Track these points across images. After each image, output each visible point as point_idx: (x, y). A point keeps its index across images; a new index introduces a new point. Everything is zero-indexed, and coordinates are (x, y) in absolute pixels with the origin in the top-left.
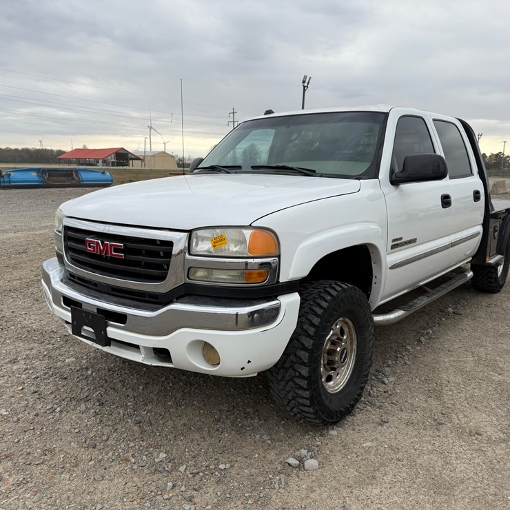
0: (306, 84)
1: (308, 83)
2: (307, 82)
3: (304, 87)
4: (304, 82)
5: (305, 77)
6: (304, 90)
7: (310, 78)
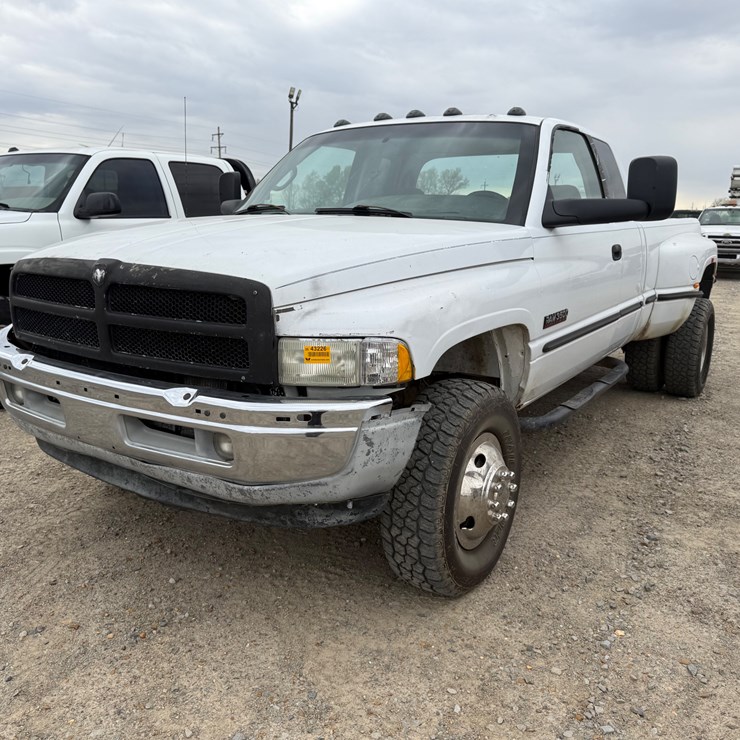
0: (294, 100)
1: (298, 98)
2: (295, 97)
3: (292, 103)
4: (291, 96)
5: (292, 90)
6: (292, 108)
7: (300, 91)
